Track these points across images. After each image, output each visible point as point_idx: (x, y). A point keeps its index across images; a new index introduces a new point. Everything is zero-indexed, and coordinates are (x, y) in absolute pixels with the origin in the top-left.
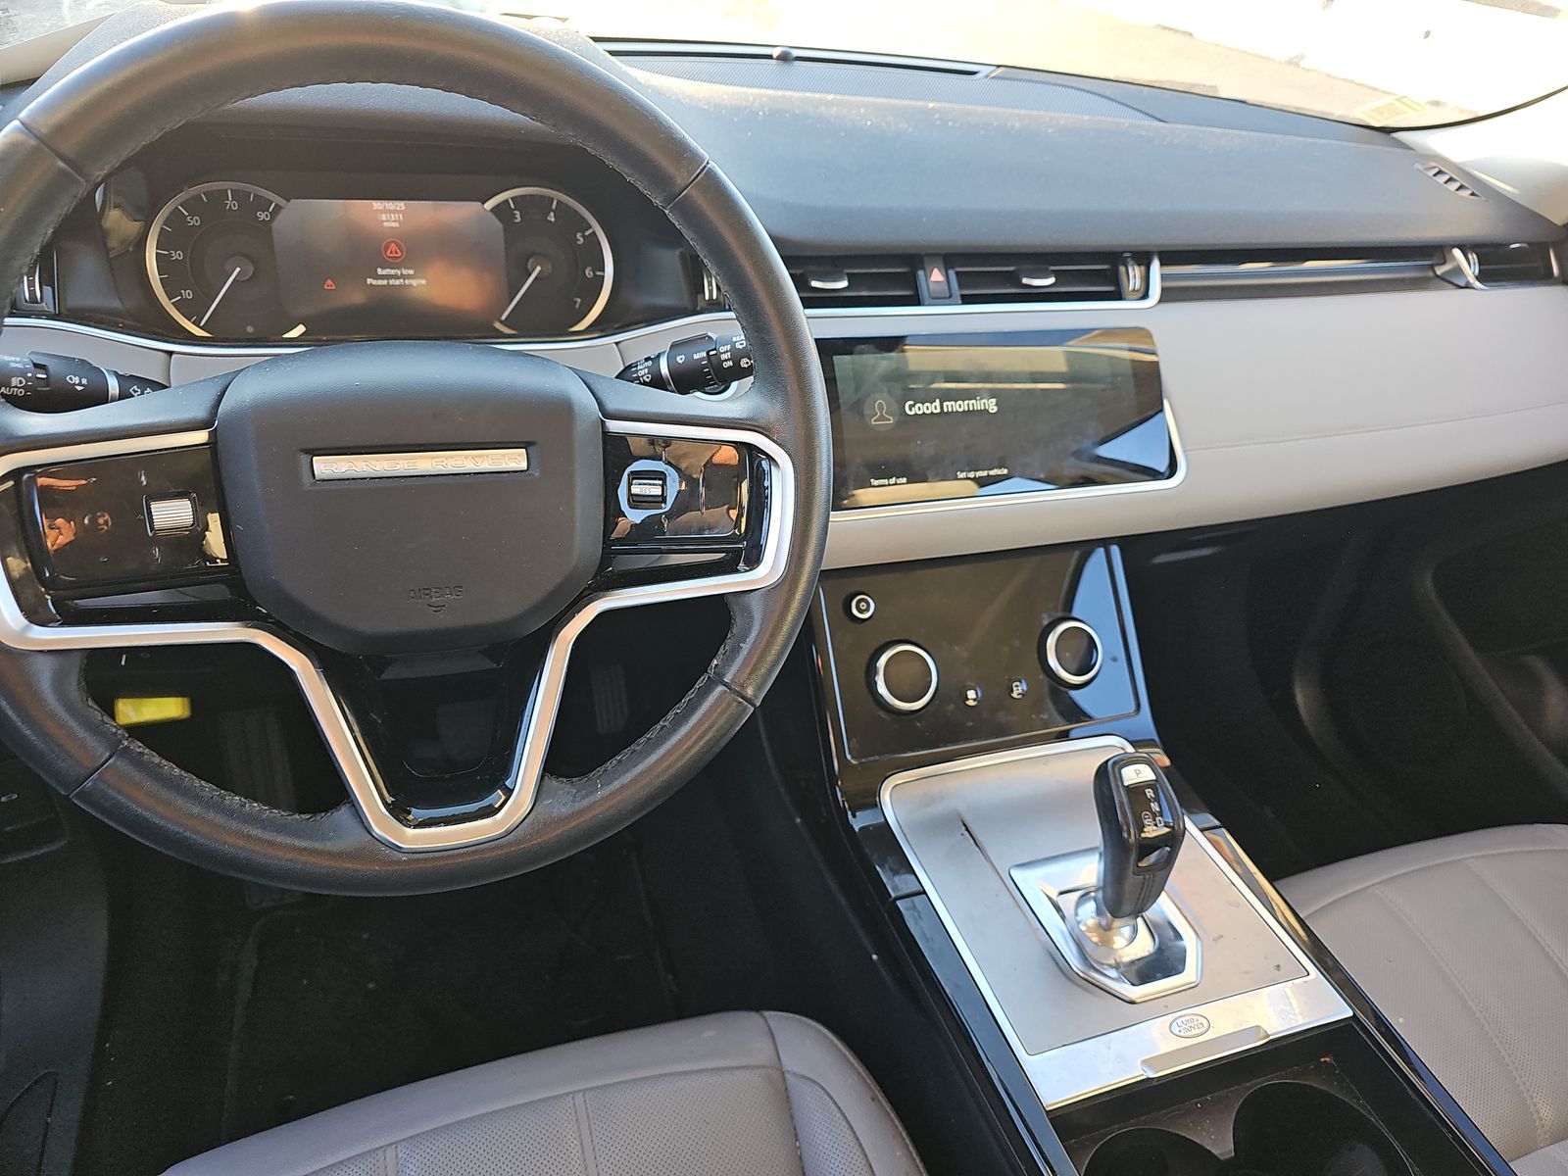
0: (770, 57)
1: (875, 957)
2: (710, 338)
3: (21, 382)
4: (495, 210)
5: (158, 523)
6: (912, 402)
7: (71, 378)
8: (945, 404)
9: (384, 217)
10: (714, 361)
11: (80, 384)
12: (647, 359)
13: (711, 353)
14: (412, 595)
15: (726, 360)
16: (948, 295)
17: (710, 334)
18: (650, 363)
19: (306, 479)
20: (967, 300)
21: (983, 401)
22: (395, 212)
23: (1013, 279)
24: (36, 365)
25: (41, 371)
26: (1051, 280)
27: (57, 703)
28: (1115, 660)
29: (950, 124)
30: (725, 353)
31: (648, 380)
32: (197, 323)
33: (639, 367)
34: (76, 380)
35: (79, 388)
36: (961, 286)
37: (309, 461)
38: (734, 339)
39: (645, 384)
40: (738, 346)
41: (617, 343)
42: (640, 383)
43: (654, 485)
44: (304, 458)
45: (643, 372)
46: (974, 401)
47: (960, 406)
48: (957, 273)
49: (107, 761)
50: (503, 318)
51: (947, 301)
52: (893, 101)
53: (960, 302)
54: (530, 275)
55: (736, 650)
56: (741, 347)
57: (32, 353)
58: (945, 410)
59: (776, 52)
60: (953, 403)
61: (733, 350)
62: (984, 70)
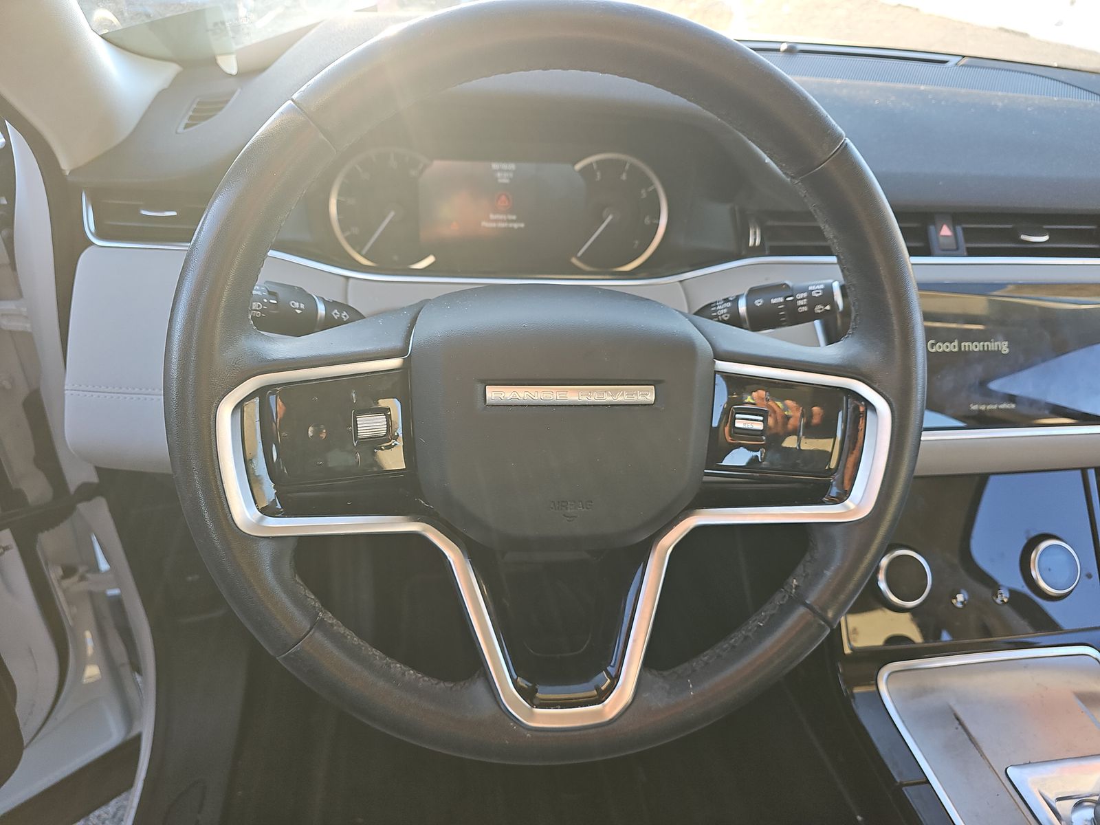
0: (778, 50)
1: (859, 818)
2: (787, 286)
3: (259, 306)
4: (583, 171)
5: (361, 434)
6: (932, 341)
7: (293, 304)
8: (963, 344)
9: (499, 175)
10: (791, 307)
11: (299, 309)
12: (726, 300)
13: (788, 299)
14: (552, 506)
15: (802, 306)
16: (955, 248)
17: (787, 282)
18: (729, 304)
19: (480, 404)
20: (972, 253)
21: (996, 343)
22: (508, 171)
23: (1013, 236)
24: (270, 293)
25: (274, 297)
26: (1045, 238)
27: (275, 583)
28: (1089, 576)
29: (943, 103)
30: (801, 299)
31: (726, 319)
32: (359, 253)
33: (719, 307)
34: (297, 305)
35: (299, 311)
36: (967, 241)
37: (483, 389)
38: (810, 288)
39: (723, 321)
40: (814, 294)
41: (681, 281)
42: (719, 321)
43: (755, 420)
44: (480, 387)
45: (722, 312)
46: (989, 343)
47: (976, 347)
48: (964, 229)
49: (309, 632)
50: (580, 254)
51: (954, 253)
52: (891, 85)
53: (965, 254)
54: (603, 222)
55: (818, 575)
56: (817, 295)
57: (267, 282)
58: (963, 349)
59: (784, 47)
60: (970, 344)
61: (810, 297)
62: (954, 60)
